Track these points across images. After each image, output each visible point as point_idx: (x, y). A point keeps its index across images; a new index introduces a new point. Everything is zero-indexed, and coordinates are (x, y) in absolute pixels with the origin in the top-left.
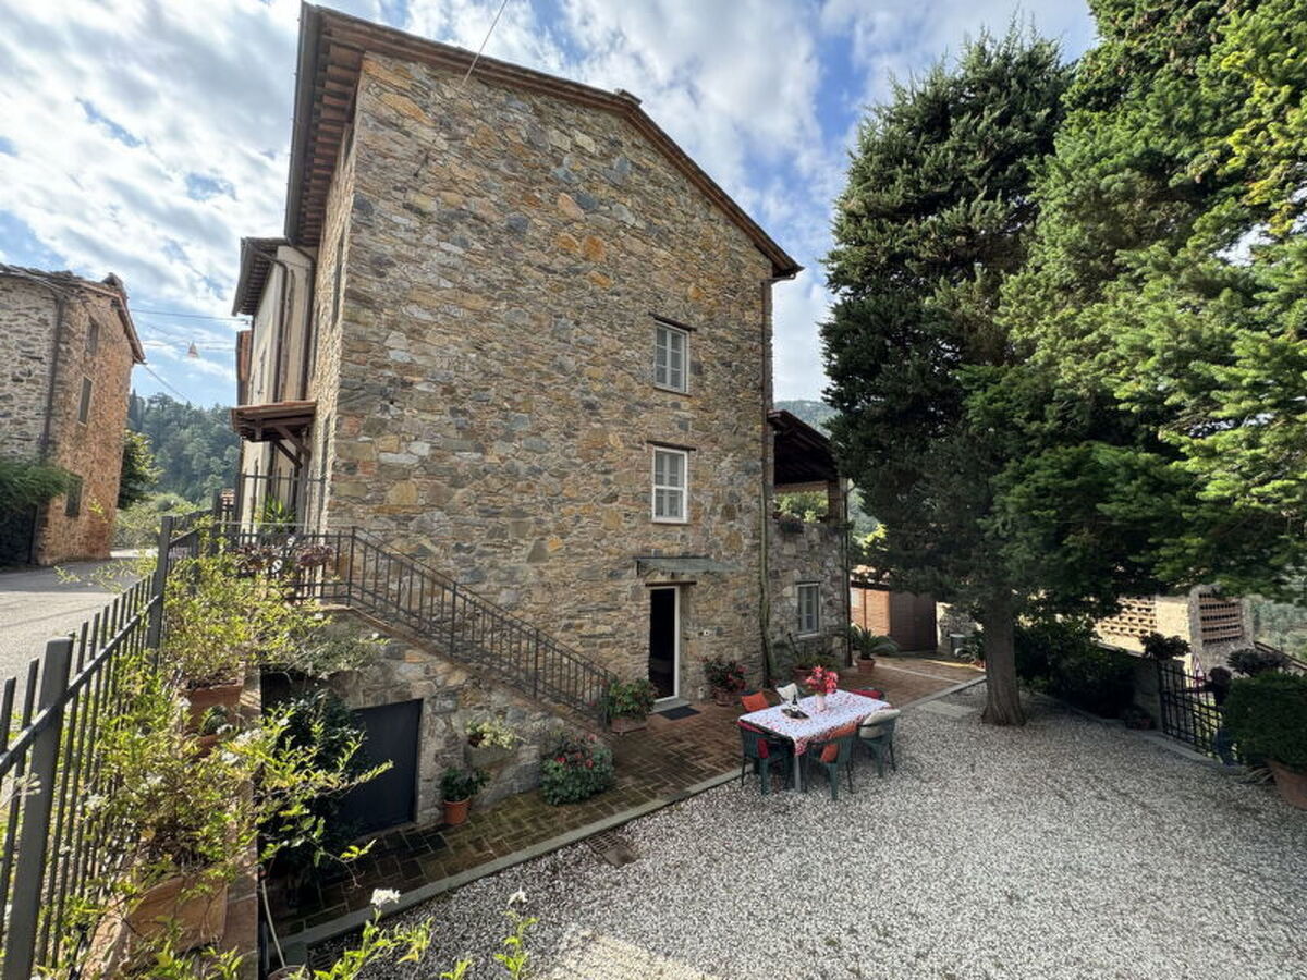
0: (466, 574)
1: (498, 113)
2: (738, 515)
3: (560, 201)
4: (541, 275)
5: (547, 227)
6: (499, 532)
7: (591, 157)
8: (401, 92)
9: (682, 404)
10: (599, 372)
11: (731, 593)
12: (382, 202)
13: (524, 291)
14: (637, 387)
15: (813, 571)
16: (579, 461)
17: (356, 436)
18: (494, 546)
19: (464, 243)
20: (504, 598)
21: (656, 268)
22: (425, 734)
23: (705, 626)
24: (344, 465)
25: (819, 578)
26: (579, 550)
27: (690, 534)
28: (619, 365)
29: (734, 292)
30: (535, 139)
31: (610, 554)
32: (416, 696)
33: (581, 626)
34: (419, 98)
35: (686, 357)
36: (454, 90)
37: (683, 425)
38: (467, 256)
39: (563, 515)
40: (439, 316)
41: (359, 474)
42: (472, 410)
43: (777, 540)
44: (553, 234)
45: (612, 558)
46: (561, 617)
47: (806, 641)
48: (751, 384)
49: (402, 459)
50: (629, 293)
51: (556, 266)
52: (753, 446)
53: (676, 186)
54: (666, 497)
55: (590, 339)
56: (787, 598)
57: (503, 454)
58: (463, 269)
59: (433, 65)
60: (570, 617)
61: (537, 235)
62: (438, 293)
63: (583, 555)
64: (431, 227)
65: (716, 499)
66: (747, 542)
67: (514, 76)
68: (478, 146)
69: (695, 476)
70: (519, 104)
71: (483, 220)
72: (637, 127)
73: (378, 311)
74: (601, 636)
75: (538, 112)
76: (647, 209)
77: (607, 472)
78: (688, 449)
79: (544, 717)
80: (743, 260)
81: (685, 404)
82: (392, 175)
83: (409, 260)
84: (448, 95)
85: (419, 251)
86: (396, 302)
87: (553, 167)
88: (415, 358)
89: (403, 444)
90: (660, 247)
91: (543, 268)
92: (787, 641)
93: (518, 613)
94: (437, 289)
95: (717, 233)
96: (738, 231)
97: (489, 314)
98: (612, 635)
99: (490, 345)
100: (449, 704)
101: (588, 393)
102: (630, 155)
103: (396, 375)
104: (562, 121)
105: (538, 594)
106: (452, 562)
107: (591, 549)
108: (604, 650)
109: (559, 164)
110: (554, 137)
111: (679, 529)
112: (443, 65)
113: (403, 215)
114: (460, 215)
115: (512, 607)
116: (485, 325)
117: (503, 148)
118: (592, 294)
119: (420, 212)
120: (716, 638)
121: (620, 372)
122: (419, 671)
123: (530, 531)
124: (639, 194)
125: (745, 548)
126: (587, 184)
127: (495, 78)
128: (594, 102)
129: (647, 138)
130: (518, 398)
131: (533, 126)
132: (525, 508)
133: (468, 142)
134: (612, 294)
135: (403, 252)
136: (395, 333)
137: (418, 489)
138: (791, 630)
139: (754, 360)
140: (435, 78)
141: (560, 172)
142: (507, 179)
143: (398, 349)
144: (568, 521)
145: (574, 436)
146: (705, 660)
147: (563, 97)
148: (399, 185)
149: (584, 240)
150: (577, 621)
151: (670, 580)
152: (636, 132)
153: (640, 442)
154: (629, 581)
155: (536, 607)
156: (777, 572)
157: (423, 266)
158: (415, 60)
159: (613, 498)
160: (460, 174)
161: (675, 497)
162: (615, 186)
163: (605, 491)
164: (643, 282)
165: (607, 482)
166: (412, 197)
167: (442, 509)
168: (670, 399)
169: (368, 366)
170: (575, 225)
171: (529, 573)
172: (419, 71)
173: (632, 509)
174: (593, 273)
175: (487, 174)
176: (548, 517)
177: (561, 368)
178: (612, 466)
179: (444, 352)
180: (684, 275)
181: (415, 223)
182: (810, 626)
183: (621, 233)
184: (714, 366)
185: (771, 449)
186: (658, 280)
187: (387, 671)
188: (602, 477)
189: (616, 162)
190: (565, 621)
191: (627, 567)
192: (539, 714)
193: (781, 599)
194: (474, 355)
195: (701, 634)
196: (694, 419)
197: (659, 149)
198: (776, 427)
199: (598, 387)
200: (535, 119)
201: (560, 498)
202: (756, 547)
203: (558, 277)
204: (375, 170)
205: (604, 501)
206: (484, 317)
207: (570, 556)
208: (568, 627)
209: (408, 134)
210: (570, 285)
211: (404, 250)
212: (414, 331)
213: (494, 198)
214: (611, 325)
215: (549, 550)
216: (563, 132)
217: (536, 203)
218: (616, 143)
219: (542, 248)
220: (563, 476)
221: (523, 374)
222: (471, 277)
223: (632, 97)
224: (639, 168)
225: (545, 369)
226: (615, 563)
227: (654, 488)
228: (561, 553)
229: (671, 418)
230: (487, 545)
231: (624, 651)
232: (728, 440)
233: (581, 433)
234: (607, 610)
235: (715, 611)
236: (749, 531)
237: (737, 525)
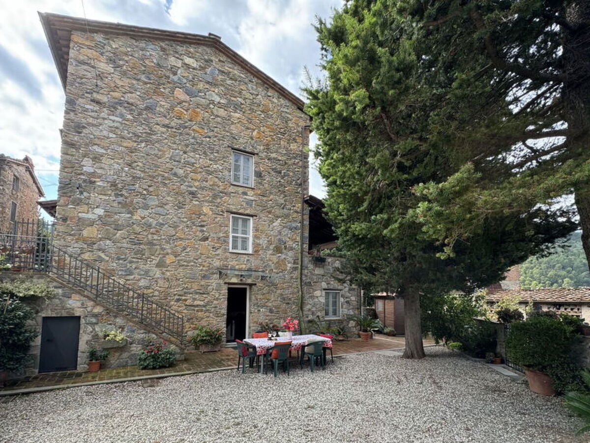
0: (122, 270)
1: (141, 52)
2: (284, 251)
3: (175, 93)
4: (164, 130)
5: (167, 106)
6: (141, 252)
7: (194, 69)
8: (89, 48)
9: (248, 193)
10: (199, 177)
11: (279, 291)
12: (80, 100)
13: (154, 137)
14: (221, 184)
15: (336, 283)
16: (185, 220)
17: (67, 205)
18: (137, 258)
19: (122, 116)
20: (142, 283)
21: (233, 123)
22: (81, 332)
23: (262, 307)
24: (61, 218)
25: (340, 287)
26: (185, 264)
27: (252, 259)
28: (209, 173)
29: (283, 134)
30: (162, 63)
31: (204, 266)
32: (77, 314)
33: (186, 300)
34: (99, 50)
35: (252, 168)
36: (117, 44)
37: (249, 203)
38: (123, 122)
39: (176, 246)
40: (109, 151)
41: (68, 222)
42: (126, 194)
43: (311, 266)
44: (172, 108)
45: (204, 269)
46: (175, 295)
47: (330, 321)
48: (294, 183)
49: (90, 216)
50: (216, 137)
51: (173, 124)
52: (295, 215)
53: (247, 80)
54: (240, 241)
55: (193, 161)
56: (317, 297)
57: (143, 215)
58: (121, 128)
59: (106, 33)
60: (179, 295)
61: (162, 110)
62: (109, 140)
63: (188, 266)
64: (105, 109)
65: (270, 242)
67: (147, 33)
68: (130, 69)
69: (256, 229)
70: (153, 47)
71: (132, 105)
72: (220, 51)
73: (78, 149)
74: (197, 306)
75: (163, 50)
76: (228, 92)
77: (202, 226)
78: (252, 216)
79: (146, 333)
80: (290, 116)
81: (250, 193)
82: (85, 86)
83: (93, 125)
84: (114, 47)
85: (98, 121)
86: (87, 145)
87: (171, 76)
88: (96, 170)
89: (90, 209)
90: (235, 112)
91: (166, 126)
92: (317, 320)
93: (151, 291)
94: (108, 138)
95: (273, 103)
96: (287, 101)
97: (136, 149)
98: (204, 306)
99: (136, 164)
100: (94, 320)
101: (191, 187)
102: (217, 66)
103: (87, 178)
104: (177, 52)
105: (161, 282)
106: (115, 264)
107: (193, 264)
108: (199, 313)
109: (175, 74)
110: (172, 61)
111: (244, 256)
112: (111, 33)
113: (90, 105)
114: (120, 103)
115: (147, 288)
116: (133, 154)
117: (143, 68)
118: (194, 138)
119: (98, 102)
120: (268, 313)
121: (211, 176)
122: (79, 304)
123: (158, 252)
124: (222, 85)
125: (288, 268)
126: (191, 83)
127: (139, 36)
128: (195, 41)
129: (228, 56)
130: (151, 189)
131: (160, 57)
132: (154, 242)
133: (124, 68)
134: (206, 137)
135: (90, 121)
136: (86, 159)
137: (98, 231)
138: (319, 314)
139: (297, 170)
140: (108, 39)
141: (175, 78)
142: (146, 83)
143: (88, 166)
144: (179, 249)
145: (182, 208)
146: (261, 324)
147: (177, 41)
148: (88, 91)
149: (190, 111)
150: (183, 298)
151: (239, 282)
152: (221, 54)
153: (222, 212)
154: (214, 281)
155: (160, 289)
156: (310, 283)
157: (100, 128)
158: (96, 32)
159: (206, 239)
160: (120, 83)
161: (245, 241)
162: (208, 83)
163: (200, 234)
164: (224, 131)
165: (202, 231)
166: (95, 95)
167: (110, 240)
168: (241, 190)
169: (73, 174)
170: (184, 104)
171: (157, 273)
172: (99, 37)
173: (216, 245)
174: (194, 127)
175: (134, 82)
176: (167, 246)
177: (175, 174)
178: (203, 223)
179: (111, 168)
180: (251, 126)
181: (97, 108)
182: (335, 313)
183: (212, 106)
184: (269, 173)
185: (307, 217)
186: (234, 129)
187: (62, 302)
188: (199, 228)
189: (208, 70)
190: (177, 297)
191: (213, 273)
192: (142, 331)
193: (312, 297)
194: (127, 169)
195: (259, 311)
196: (256, 201)
197: (235, 61)
198: (310, 205)
199: (197, 184)
200: (161, 53)
201: (175, 237)
202: (295, 269)
203: (175, 130)
204: (77, 85)
205: (200, 240)
206: (132, 151)
207: (180, 266)
208: (178, 300)
209: (93, 67)
210: (181, 134)
211: (91, 120)
212: (96, 158)
213: (138, 93)
214: (205, 153)
215: (168, 262)
216: (177, 58)
217: (162, 94)
218: (209, 61)
219: (165, 116)
220: (175, 227)
221: (154, 178)
222: (126, 132)
223: (215, 36)
224: (223, 72)
225: (166, 175)
226: (206, 271)
227: (231, 235)
228: (175, 264)
229: (242, 200)
230: (134, 258)
231: (211, 315)
232: (278, 212)
233: (187, 206)
234: (201, 294)
235: (268, 300)
236: (291, 260)
237: (283, 256)
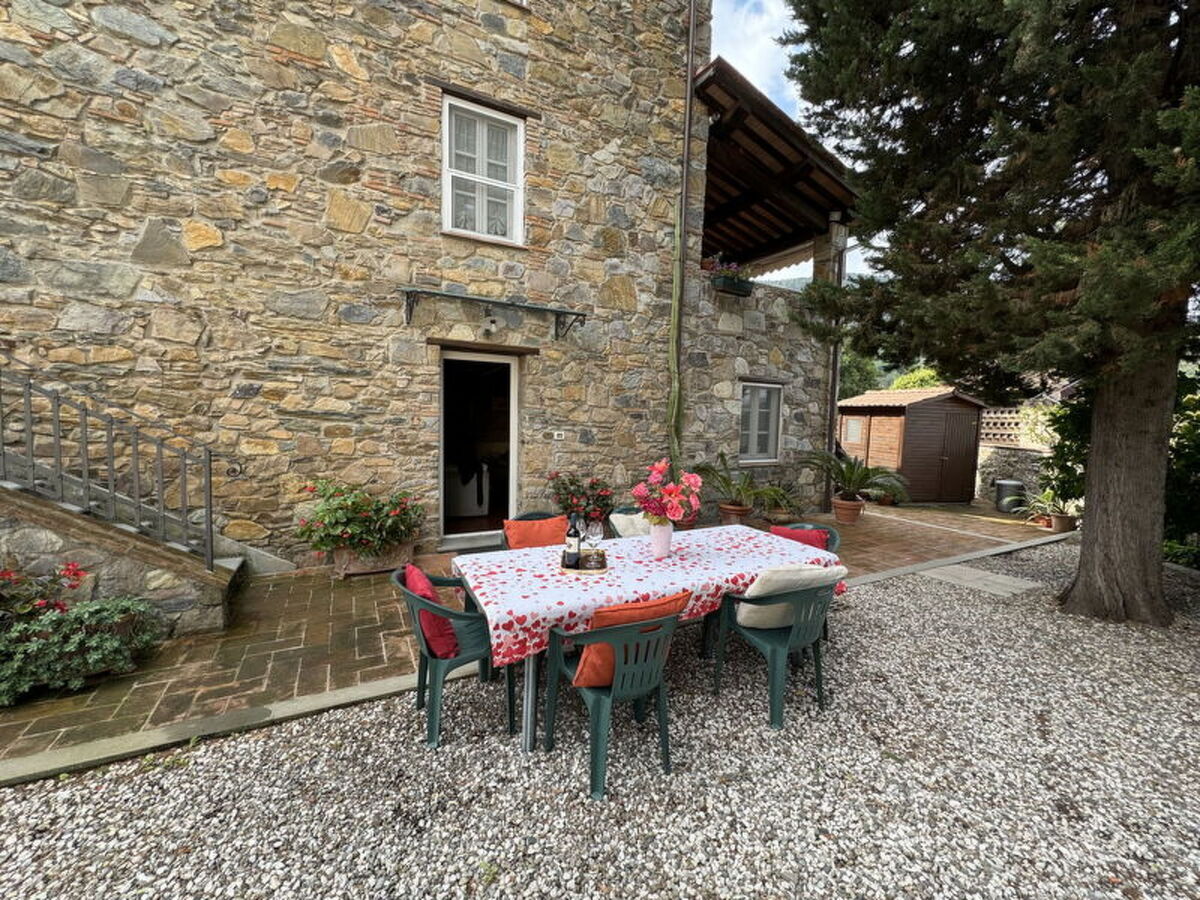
2: (627, 248)
9: (509, 24)
11: (611, 378)
15: (770, 363)
16: (254, 83)
18: (40, 217)
20: (74, 318)
23: (559, 424)
25: (783, 375)
26: (269, 258)
27: (522, 264)
31: (346, 275)
33: (280, 394)
37: (513, 61)
39: (220, 184)
43: (707, 307)
45: (348, 284)
46: (231, 373)
47: (752, 467)
48: (665, 20)
52: (665, 135)
56: (721, 400)
60: (250, 375)
63: (282, 268)
65: (584, 217)
66: (645, 298)
69: (538, 166)
74: (327, 415)
77: (336, 122)
78: (522, 115)
81: (516, 24)
92: (717, 465)
93: (116, 352)
98: (355, 417)
105: (165, 323)
107: (298, 261)
108: (338, 442)
111: (497, 253)
115: (102, 341)
120: (578, 446)
123: (137, 201)
125: (641, 308)
132: (117, 154)
138: (724, 448)
144: (236, 201)
145: (234, 30)
146: (555, 477)
150: (269, 385)
151: (481, 341)
153: (410, 76)
154: (390, 330)
155: (162, 348)
156: (703, 356)
159: (352, 173)
161: (499, 202)
163: (324, 152)
171: (144, 285)
173: (392, 202)
178: (342, 112)
182: (763, 446)
185: (700, 147)
188: (318, 128)
190: (239, 381)
191: (382, 304)
193: (708, 400)
195: (549, 436)
196: (537, 60)
198: (712, 106)
201: (213, 150)
202: (662, 311)
205: (325, 175)
207: (246, 265)
208: (247, 393)
215: (190, 244)
226: (358, 293)
227: (448, 175)
228: (221, 255)
229: (483, 46)
230: (18, 211)
231: (383, 447)
232: (612, 114)
233: (258, 27)
234: (339, 373)
235: (579, 403)
236: (649, 280)
237: (626, 268)
